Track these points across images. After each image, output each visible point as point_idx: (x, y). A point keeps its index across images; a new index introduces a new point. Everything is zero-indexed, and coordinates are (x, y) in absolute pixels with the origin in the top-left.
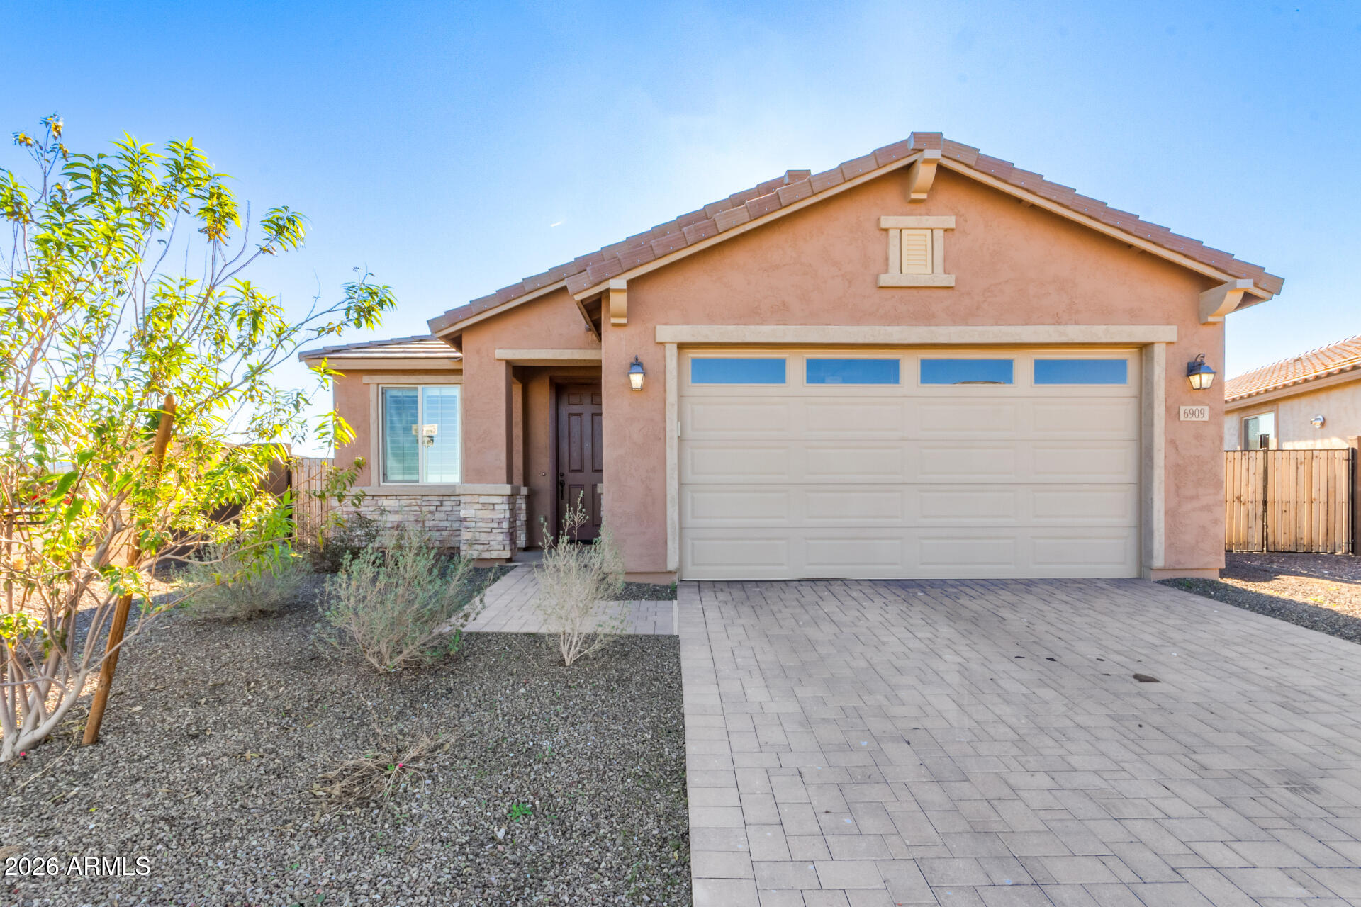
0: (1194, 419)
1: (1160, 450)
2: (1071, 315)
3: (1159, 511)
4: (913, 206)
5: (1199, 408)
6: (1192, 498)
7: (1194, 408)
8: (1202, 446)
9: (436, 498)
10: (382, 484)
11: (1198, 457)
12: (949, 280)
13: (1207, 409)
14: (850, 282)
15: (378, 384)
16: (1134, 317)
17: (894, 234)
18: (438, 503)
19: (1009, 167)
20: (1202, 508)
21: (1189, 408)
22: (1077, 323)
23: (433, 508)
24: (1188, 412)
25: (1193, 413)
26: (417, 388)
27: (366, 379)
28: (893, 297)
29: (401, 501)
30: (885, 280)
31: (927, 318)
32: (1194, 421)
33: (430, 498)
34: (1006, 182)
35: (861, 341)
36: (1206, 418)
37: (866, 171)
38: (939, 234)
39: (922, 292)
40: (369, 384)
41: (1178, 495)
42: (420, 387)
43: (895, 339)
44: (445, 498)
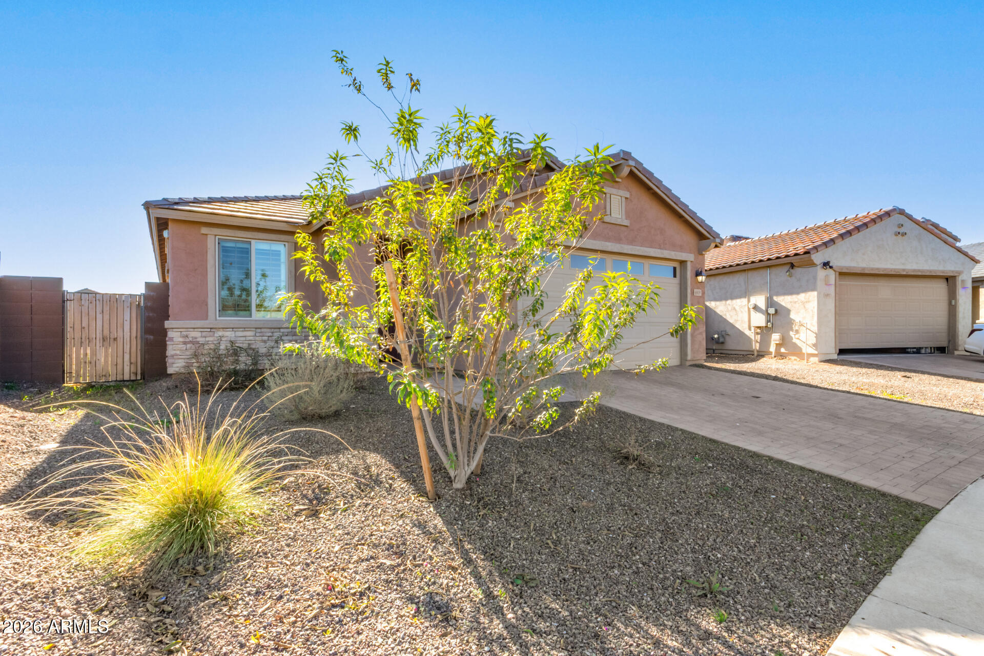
0: (698, 295)
2: (664, 245)
3: (689, 335)
4: (614, 184)
6: (697, 329)
7: (698, 290)
9: (268, 330)
10: (218, 318)
12: (626, 223)
13: (701, 290)
15: (216, 235)
16: (681, 249)
17: (608, 196)
18: (270, 334)
19: (652, 174)
20: (700, 334)
21: (696, 290)
23: (266, 338)
24: (696, 292)
25: (698, 292)
26: (250, 243)
27: (204, 230)
28: (608, 227)
29: (237, 333)
30: (605, 219)
31: (618, 240)
33: (263, 330)
34: (651, 181)
36: (701, 295)
38: (624, 199)
39: (617, 226)
40: (206, 235)
42: (253, 242)
43: (609, 249)
44: (275, 330)
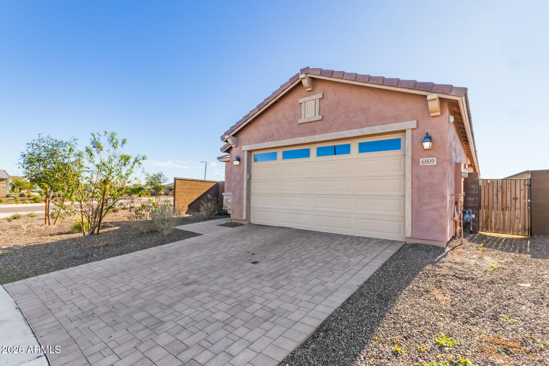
0: (428, 164)
1: (408, 180)
2: (368, 123)
3: (408, 210)
4: (310, 93)
5: (431, 159)
6: (427, 204)
7: (428, 159)
8: (433, 177)
11: (431, 183)
12: (320, 117)
13: (435, 159)
14: (290, 124)
16: (397, 119)
17: (303, 104)
20: (433, 209)
21: (425, 159)
22: (370, 126)
24: (424, 161)
25: (427, 162)
28: (303, 127)
30: (300, 121)
31: (314, 133)
32: (428, 166)
35: (292, 144)
36: (435, 163)
37: (287, 87)
38: (317, 101)
39: (313, 123)
41: (420, 202)
